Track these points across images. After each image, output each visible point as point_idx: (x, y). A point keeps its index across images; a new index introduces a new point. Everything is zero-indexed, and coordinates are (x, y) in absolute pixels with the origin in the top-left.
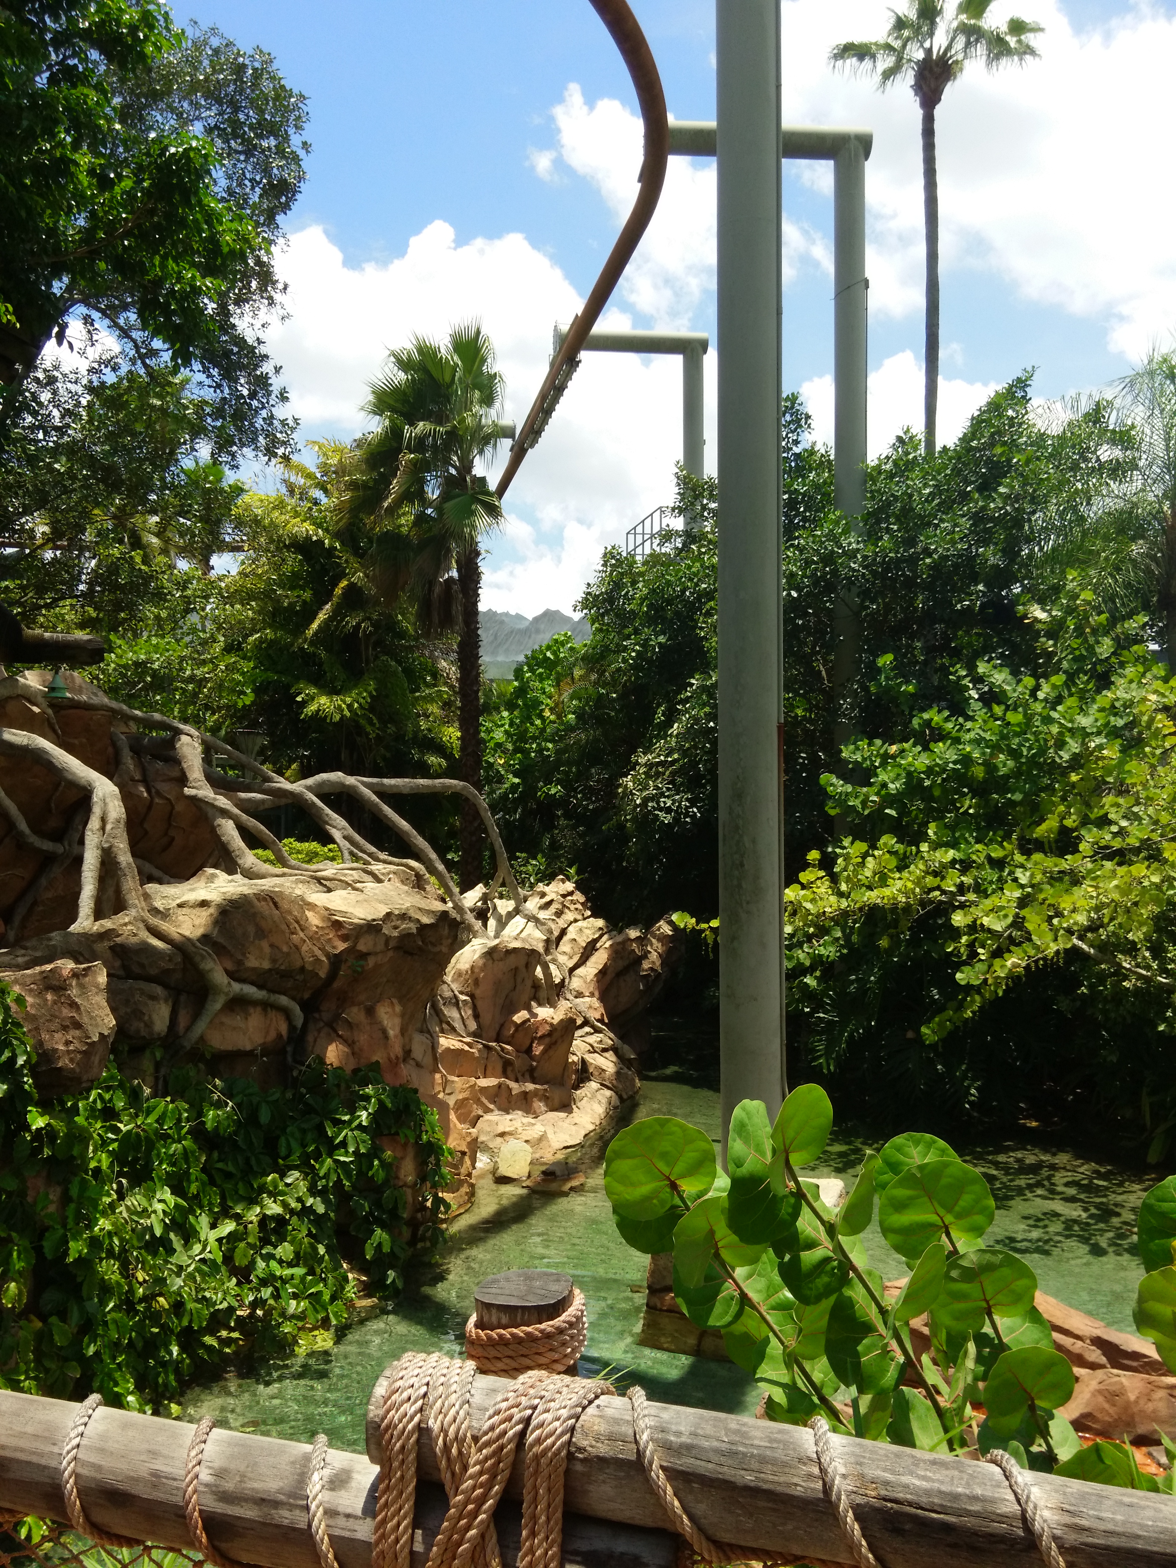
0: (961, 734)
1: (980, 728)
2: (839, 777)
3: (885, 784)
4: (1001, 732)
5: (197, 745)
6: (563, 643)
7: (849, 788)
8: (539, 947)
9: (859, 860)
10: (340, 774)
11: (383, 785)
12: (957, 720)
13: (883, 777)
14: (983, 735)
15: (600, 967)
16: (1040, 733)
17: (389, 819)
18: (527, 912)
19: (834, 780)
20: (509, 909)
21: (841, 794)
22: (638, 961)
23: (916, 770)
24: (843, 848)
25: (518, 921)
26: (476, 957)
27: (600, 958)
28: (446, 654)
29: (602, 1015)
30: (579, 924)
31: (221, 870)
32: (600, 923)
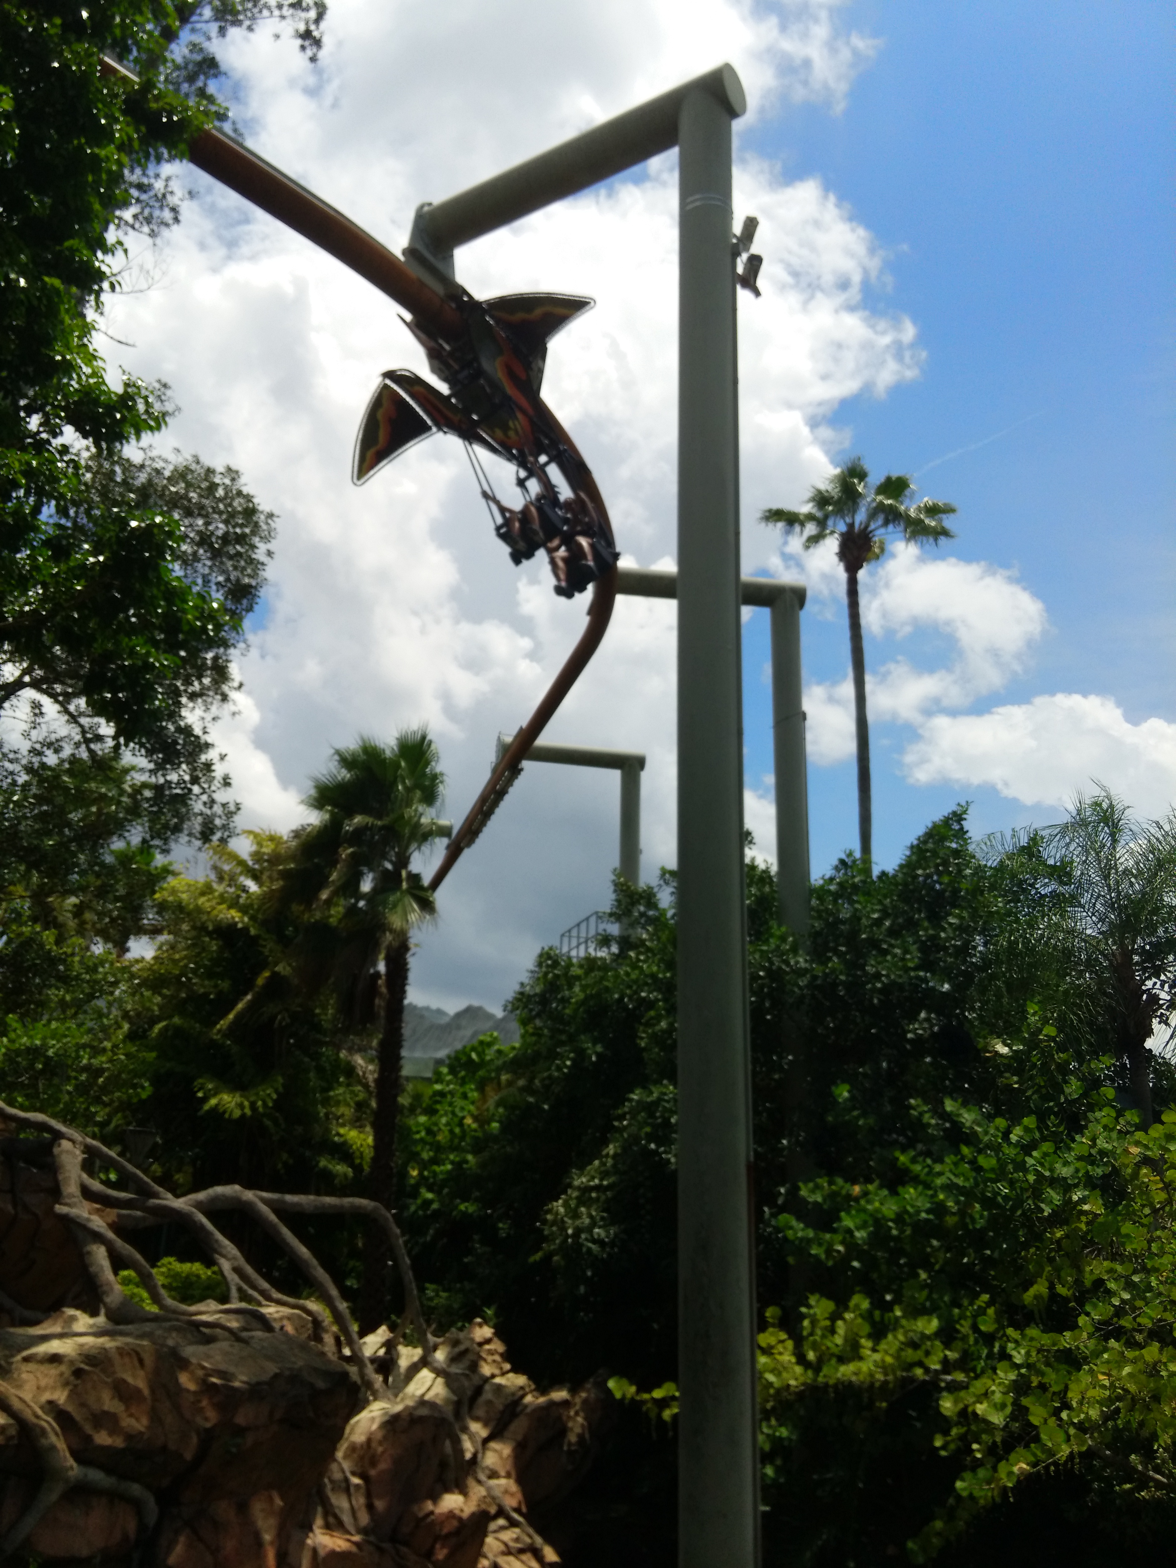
0: (929, 1179)
1: (951, 1171)
2: (799, 1219)
3: (849, 1232)
4: (975, 1179)
5: (78, 1152)
6: (489, 1045)
7: (811, 1233)
8: (449, 1412)
9: (828, 1323)
10: (237, 1187)
11: (284, 1202)
12: (924, 1161)
13: (848, 1222)
14: (955, 1180)
15: (520, 1437)
16: (1018, 1181)
17: (288, 1244)
18: (436, 1365)
19: (794, 1223)
20: (416, 1359)
21: (801, 1239)
22: (563, 1431)
23: (884, 1217)
24: (809, 1307)
25: (426, 1375)
26: (375, 1427)
27: (519, 1426)
28: (361, 1050)
29: (520, 1503)
30: (498, 1380)
31: (84, 1310)
32: (521, 1380)
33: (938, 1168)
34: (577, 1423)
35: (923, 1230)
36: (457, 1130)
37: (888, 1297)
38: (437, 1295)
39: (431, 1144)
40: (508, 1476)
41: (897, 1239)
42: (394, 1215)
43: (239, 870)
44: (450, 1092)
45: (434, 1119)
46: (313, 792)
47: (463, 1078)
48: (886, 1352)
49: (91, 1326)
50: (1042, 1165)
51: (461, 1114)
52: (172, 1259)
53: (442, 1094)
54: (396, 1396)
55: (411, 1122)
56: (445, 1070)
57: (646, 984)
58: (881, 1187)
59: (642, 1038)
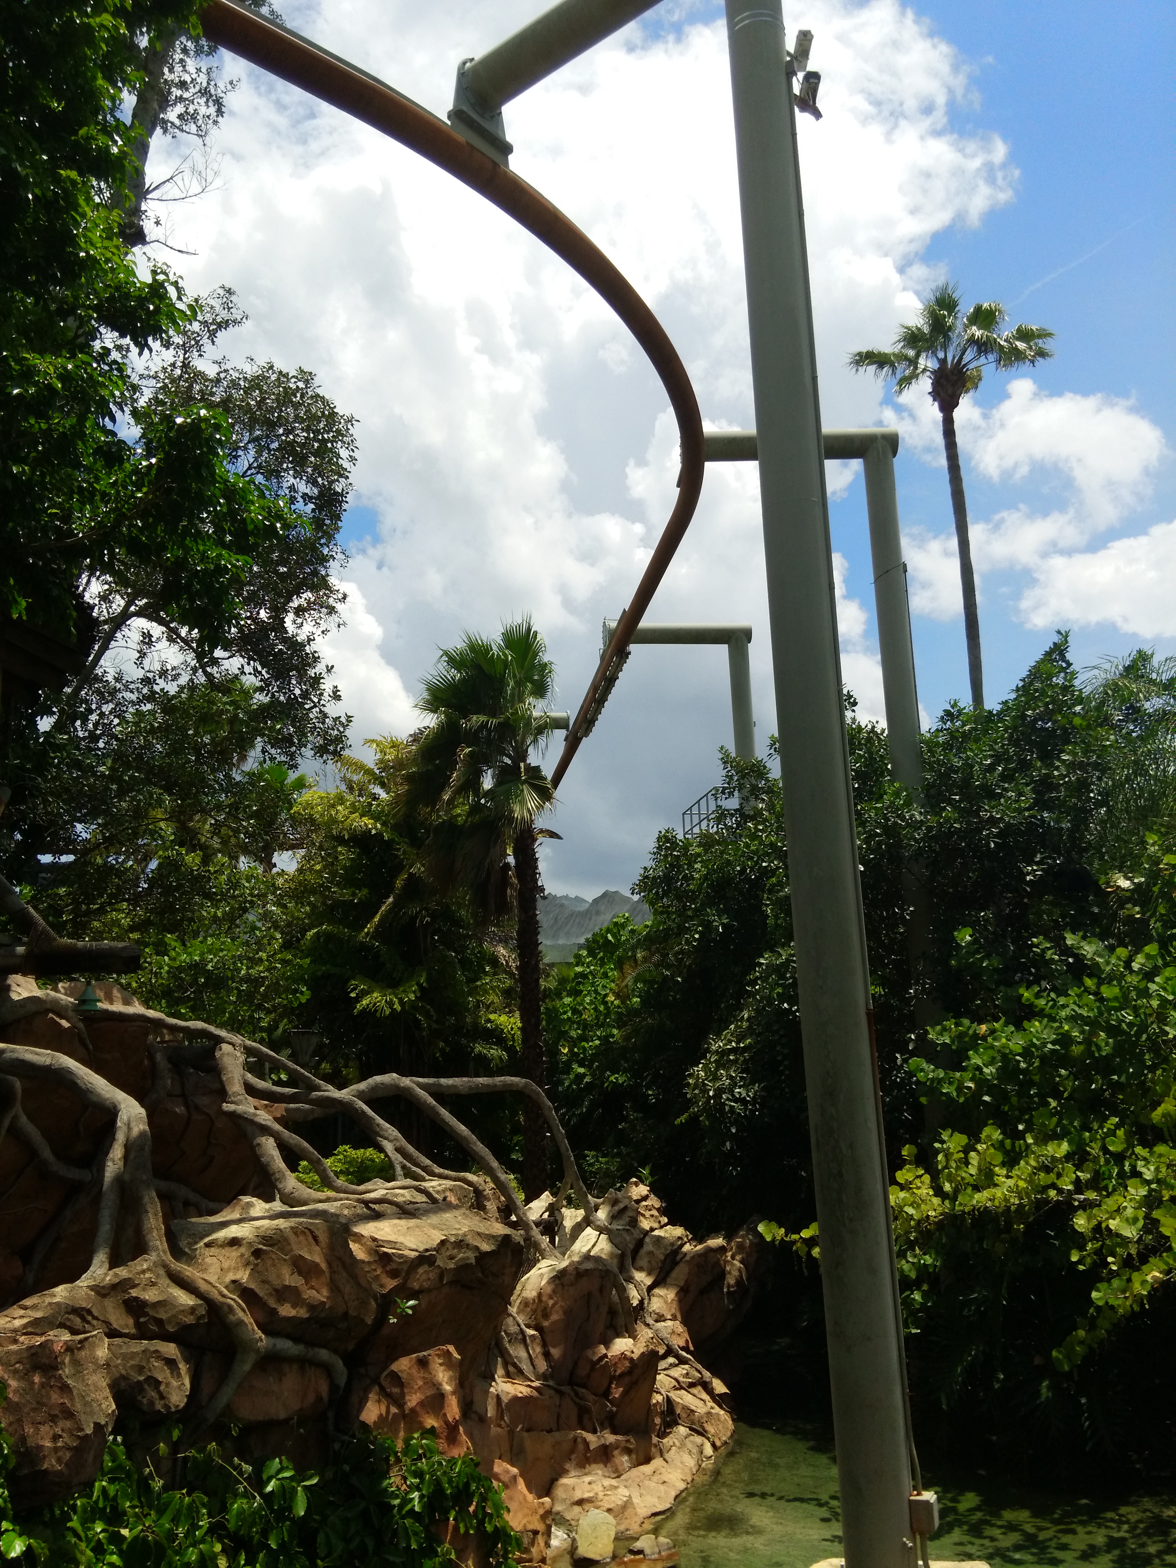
0: (1053, 1012)
1: (1075, 1003)
2: (929, 1061)
3: (978, 1068)
4: (1099, 1008)
5: (238, 1054)
6: (623, 926)
7: (941, 1074)
8: (614, 1266)
9: (962, 1155)
10: (394, 1075)
11: (440, 1085)
12: (1048, 995)
13: (976, 1060)
14: (1079, 1011)
15: (682, 1283)
16: (1141, 1007)
17: (447, 1124)
18: (598, 1223)
19: (925, 1065)
20: (579, 1219)
21: (932, 1080)
22: (722, 1275)
23: (1011, 1052)
24: (943, 1142)
25: (590, 1233)
26: (543, 1282)
27: (680, 1273)
28: (505, 941)
29: (687, 1341)
30: (656, 1233)
31: (259, 1197)
32: (678, 1231)
33: (1062, 1001)
34: (734, 1267)
35: (1052, 1061)
36: (602, 1008)
37: (1021, 1127)
38: (598, 1161)
39: (578, 1023)
40: (674, 1318)
41: (1025, 1072)
42: (547, 1092)
43: (366, 778)
44: (591, 972)
45: (578, 999)
46: (426, 695)
47: (602, 959)
48: (1019, 1177)
49: (268, 1211)
50: (1165, 989)
51: (603, 993)
52: (347, 1147)
53: (583, 975)
54: (564, 1254)
55: (558, 1003)
56: (584, 953)
57: (768, 854)
58: (1006, 1024)
59: (767, 905)
